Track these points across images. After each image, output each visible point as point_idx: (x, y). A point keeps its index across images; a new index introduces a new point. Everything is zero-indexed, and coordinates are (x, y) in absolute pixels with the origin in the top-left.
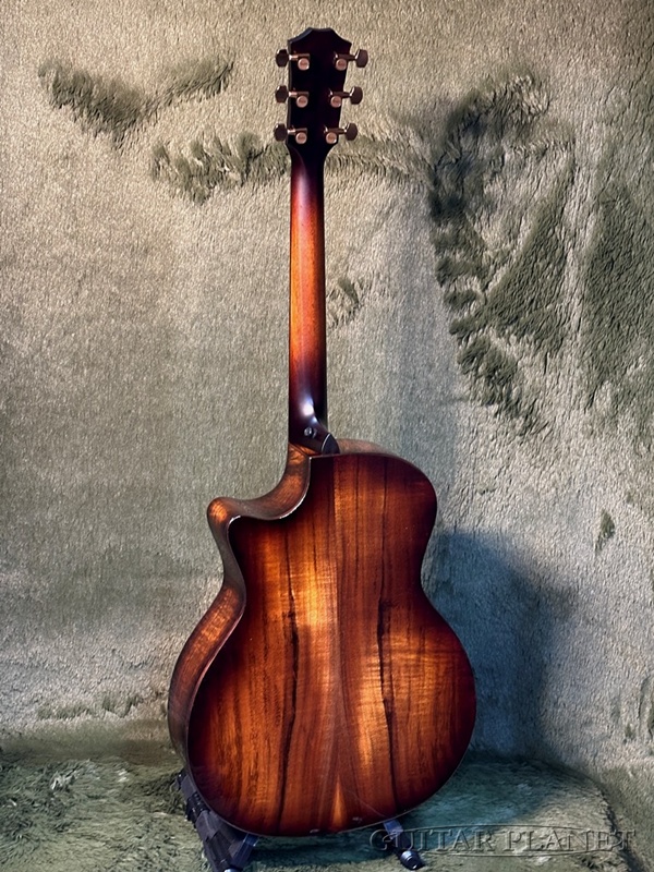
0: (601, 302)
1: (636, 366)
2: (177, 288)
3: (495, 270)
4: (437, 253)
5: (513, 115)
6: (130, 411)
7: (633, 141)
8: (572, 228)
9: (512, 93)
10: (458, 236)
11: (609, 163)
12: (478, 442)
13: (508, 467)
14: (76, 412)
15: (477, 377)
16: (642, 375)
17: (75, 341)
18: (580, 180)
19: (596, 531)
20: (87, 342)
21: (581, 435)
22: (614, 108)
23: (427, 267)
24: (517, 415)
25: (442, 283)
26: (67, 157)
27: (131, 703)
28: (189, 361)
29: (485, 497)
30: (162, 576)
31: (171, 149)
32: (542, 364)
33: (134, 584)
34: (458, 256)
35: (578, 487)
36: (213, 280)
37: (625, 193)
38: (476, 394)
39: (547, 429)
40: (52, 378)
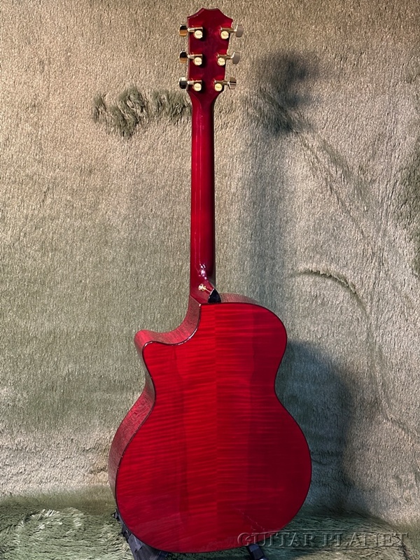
2: (112, 197)
17: (43, 232)
20: (51, 234)
30: (104, 391)
31: (107, 100)
36: (137, 191)
40: (27, 258)
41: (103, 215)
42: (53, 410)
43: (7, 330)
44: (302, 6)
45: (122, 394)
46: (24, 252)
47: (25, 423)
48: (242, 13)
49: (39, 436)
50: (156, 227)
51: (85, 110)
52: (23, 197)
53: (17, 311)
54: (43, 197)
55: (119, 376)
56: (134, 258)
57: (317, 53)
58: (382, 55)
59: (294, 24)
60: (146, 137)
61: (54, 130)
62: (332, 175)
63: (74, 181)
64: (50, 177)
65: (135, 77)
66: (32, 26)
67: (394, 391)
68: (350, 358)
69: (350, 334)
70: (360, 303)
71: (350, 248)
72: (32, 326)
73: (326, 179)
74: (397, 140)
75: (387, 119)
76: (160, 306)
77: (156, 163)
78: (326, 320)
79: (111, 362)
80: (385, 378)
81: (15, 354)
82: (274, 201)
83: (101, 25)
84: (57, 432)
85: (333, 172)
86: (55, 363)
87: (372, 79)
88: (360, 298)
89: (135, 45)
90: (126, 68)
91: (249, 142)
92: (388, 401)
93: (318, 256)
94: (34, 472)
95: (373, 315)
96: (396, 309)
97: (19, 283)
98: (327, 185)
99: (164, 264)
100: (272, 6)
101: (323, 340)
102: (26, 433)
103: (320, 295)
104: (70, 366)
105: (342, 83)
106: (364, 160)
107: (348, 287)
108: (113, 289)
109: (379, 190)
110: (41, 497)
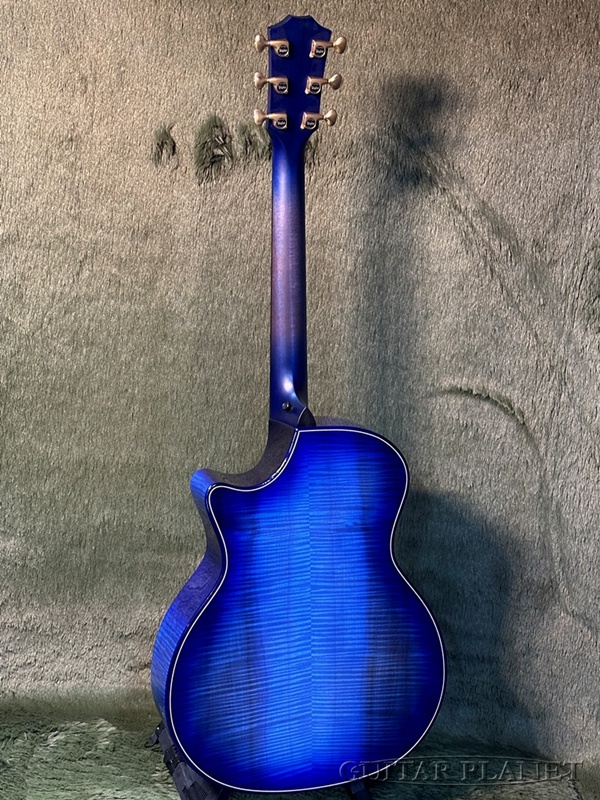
41: (161, 297)
42: (79, 575)
43: (18, 456)
44: (456, 10)
45: (179, 556)
46: (47, 345)
47: (38, 591)
48: (370, 17)
49: (58, 612)
50: (237, 317)
51: (143, 147)
52: (49, 268)
53: (34, 429)
54: (78, 268)
55: (176, 530)
56: (204, 360)
57: (476, 77)
58: (570, 82)
59: (443, 35)
60: (228, 187)
61: (96, 174)
62: (493, 252)
63: (123, 247)
64: (88, 241)
65: (215, 103)
66: (73, 28)
67: (577, 571)
68: (514, 519)
69: (514, 483)
70: (531, 438)
71: (518, 357)
72: (54, 451)
73: (485, 257)
74: (589, 205)
75: (576, 174)
76: (238, 431)
77: (241, 225)
78: (479, 462)
79: (165, 509)
80: (565, 551)
81: (28, 491)
82: (409, 286)
83: (169, 30)
84: (83, 608)
85: (496, 248)
86: (86, 507)
87: (555, 116)
88: (530, 431)
89: (216, 59)
90: (202, 90)
91: (375, 201)
92: (568, 586)
93: (471, 368)
94: (49, 665)
95: (549, 458)
96: (583, 449)
97: (39, 389)
98: (485, 266)
99: (246, 371)
100: (413, 9)
101: (475, 491)
102: (40, 607)
103: (472, 424)
104: (106, 513)
105: (511, 121)
106: (541, 231)
107: (514, 414)
108: (172, 404)
109: (562, 275)
110: (56, 701)
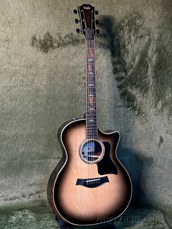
0: (158, 78)
1: (168, 96)
2: (40, 77)
3: (129, 70)
4: (113, 65)
5: (133, 26)
6: (27, 113)
7: (166, 33)
8: (150, 58)
9: (133, 20)
10: (119, 61)
11: (160, 39)
12: (125, 118)
13: (133, 125)
14: (12, 113)
15: (125, 100)
16: (170, 98)
17: (11, 93)
18: (152, 44)
19: (158, 141)
20: (14, 94)
21: (153, 115)
22: (161, 24)
23: (110, 70)
24: (136, 110)
25: (114, 74)
26: (7, 40)
27: (30, 195)
28: (44, 98)
29: (127, 133)
30: (38, 159)
31: (37, 37)
32: (142, 96)
33: (30, 162)
34: (119, 66)
35: (153, 129)
36: (50, 75)
37: (164, 48)
38: (124, 105)
39: (144, 114)
40: (5, 104)
